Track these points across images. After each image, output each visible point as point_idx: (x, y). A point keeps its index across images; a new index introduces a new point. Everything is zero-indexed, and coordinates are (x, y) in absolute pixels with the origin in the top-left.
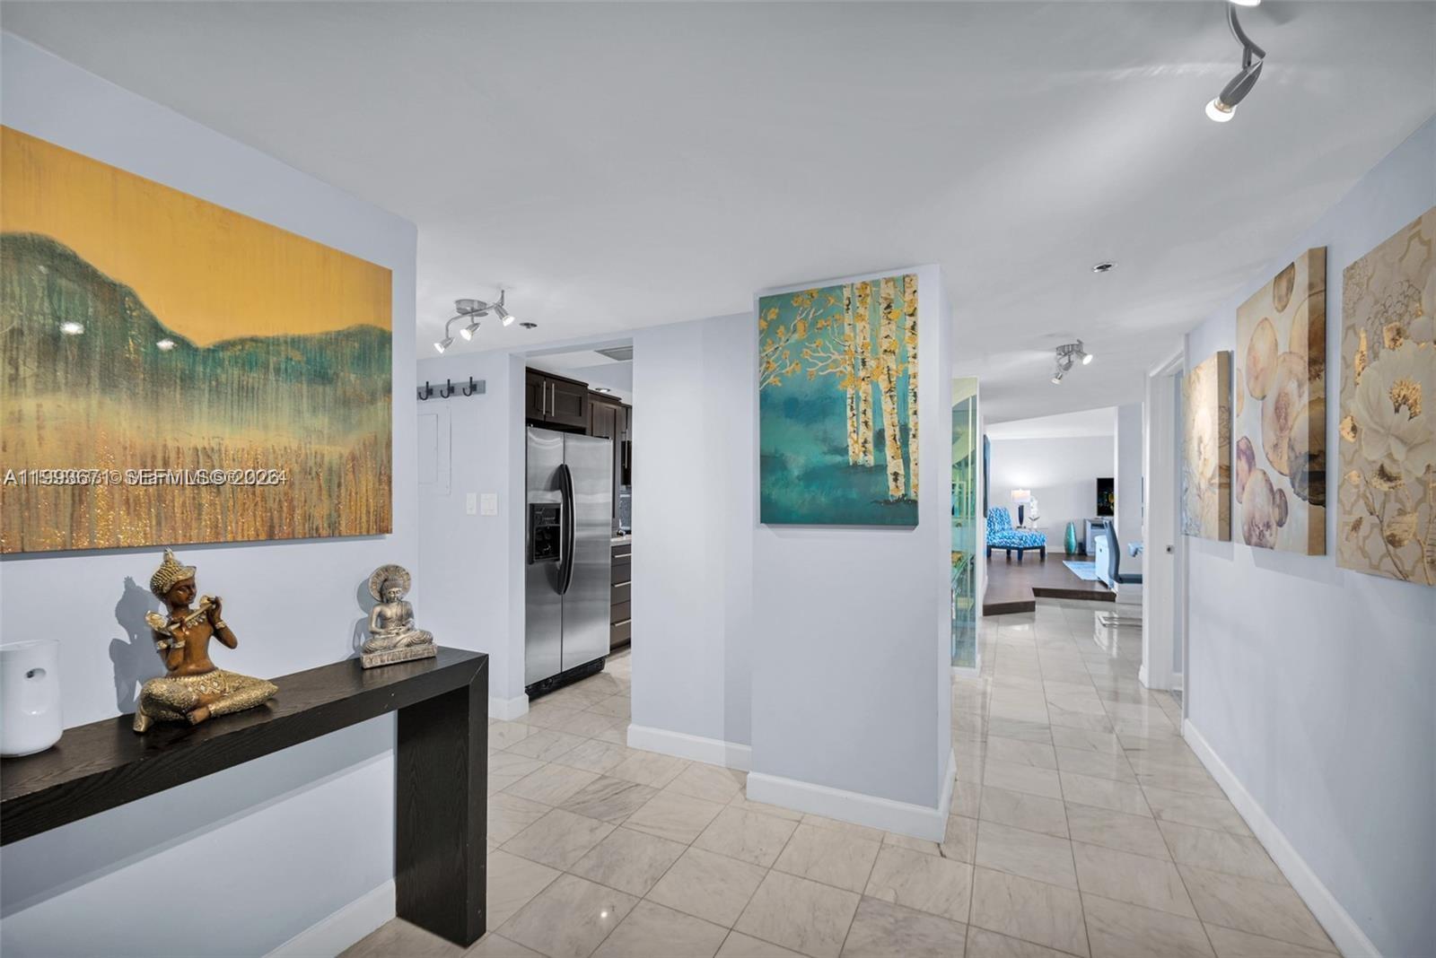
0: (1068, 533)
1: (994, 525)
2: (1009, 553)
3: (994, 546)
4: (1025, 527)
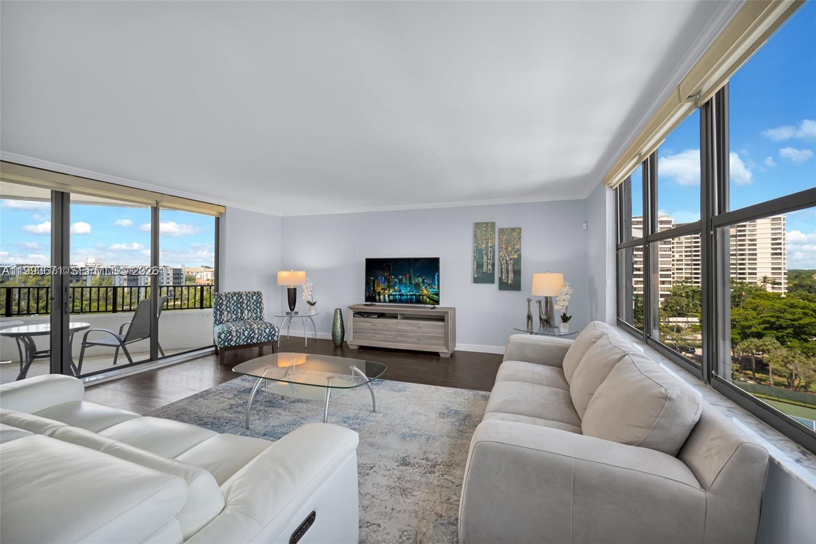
4: (297, 313)
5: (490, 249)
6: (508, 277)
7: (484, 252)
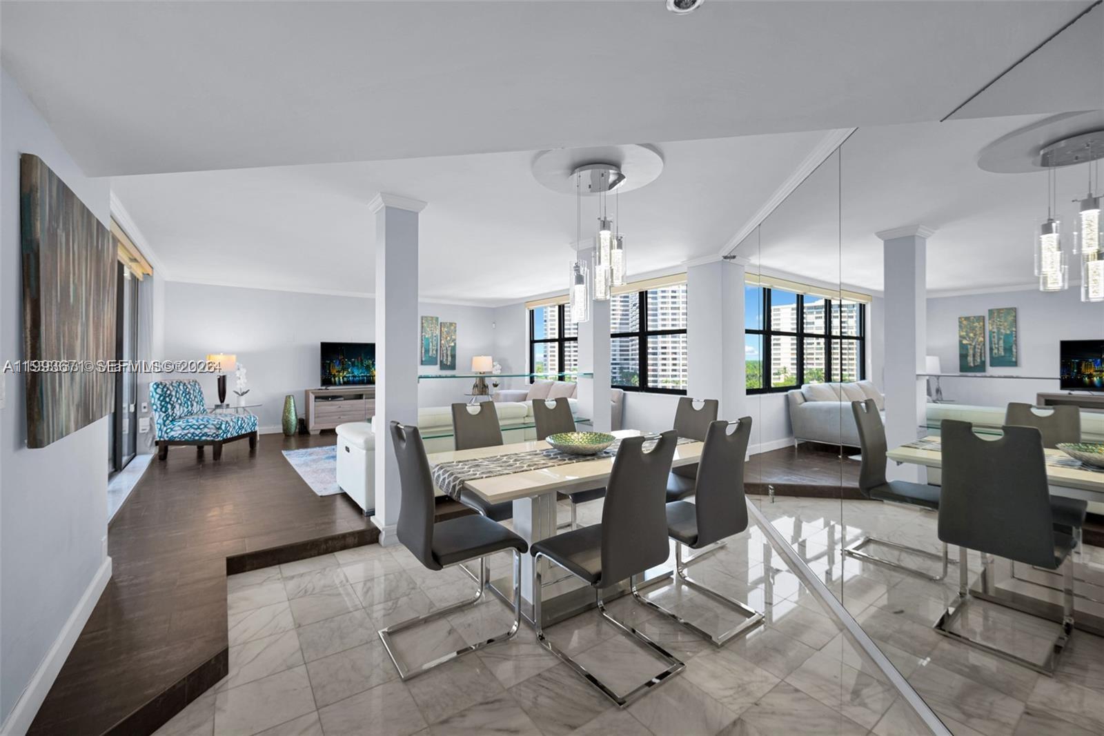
0: (286, 410)
1: (173, 407)
2: (200, 449)
3: (172, 442)
4: (228, 405)
5: (434, 338)
6: (447, 360)
7: (431, 340)
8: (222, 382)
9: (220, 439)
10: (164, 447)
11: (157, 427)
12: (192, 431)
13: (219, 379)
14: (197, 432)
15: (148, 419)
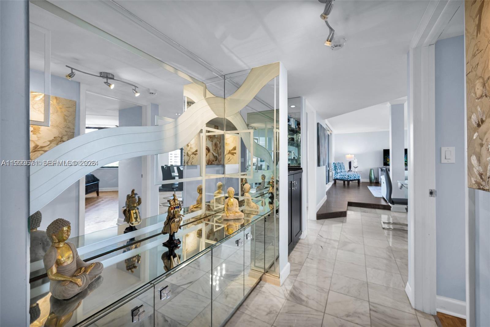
0: (370, 174)
1: (337, 170)
2: (344, 182)
3: (337, 179)
4: (351, 171)
8: (350, 163)
9: (349, 179)
10: (335, 180)
11: (334, 175)
12: (342, 176)
13: (349, 163)
14: (343, 177)
15: (331, 173)
